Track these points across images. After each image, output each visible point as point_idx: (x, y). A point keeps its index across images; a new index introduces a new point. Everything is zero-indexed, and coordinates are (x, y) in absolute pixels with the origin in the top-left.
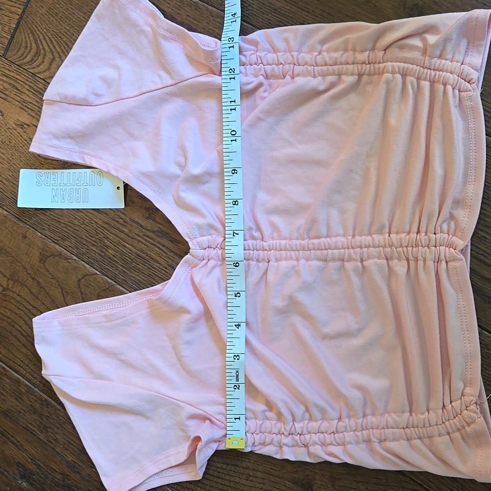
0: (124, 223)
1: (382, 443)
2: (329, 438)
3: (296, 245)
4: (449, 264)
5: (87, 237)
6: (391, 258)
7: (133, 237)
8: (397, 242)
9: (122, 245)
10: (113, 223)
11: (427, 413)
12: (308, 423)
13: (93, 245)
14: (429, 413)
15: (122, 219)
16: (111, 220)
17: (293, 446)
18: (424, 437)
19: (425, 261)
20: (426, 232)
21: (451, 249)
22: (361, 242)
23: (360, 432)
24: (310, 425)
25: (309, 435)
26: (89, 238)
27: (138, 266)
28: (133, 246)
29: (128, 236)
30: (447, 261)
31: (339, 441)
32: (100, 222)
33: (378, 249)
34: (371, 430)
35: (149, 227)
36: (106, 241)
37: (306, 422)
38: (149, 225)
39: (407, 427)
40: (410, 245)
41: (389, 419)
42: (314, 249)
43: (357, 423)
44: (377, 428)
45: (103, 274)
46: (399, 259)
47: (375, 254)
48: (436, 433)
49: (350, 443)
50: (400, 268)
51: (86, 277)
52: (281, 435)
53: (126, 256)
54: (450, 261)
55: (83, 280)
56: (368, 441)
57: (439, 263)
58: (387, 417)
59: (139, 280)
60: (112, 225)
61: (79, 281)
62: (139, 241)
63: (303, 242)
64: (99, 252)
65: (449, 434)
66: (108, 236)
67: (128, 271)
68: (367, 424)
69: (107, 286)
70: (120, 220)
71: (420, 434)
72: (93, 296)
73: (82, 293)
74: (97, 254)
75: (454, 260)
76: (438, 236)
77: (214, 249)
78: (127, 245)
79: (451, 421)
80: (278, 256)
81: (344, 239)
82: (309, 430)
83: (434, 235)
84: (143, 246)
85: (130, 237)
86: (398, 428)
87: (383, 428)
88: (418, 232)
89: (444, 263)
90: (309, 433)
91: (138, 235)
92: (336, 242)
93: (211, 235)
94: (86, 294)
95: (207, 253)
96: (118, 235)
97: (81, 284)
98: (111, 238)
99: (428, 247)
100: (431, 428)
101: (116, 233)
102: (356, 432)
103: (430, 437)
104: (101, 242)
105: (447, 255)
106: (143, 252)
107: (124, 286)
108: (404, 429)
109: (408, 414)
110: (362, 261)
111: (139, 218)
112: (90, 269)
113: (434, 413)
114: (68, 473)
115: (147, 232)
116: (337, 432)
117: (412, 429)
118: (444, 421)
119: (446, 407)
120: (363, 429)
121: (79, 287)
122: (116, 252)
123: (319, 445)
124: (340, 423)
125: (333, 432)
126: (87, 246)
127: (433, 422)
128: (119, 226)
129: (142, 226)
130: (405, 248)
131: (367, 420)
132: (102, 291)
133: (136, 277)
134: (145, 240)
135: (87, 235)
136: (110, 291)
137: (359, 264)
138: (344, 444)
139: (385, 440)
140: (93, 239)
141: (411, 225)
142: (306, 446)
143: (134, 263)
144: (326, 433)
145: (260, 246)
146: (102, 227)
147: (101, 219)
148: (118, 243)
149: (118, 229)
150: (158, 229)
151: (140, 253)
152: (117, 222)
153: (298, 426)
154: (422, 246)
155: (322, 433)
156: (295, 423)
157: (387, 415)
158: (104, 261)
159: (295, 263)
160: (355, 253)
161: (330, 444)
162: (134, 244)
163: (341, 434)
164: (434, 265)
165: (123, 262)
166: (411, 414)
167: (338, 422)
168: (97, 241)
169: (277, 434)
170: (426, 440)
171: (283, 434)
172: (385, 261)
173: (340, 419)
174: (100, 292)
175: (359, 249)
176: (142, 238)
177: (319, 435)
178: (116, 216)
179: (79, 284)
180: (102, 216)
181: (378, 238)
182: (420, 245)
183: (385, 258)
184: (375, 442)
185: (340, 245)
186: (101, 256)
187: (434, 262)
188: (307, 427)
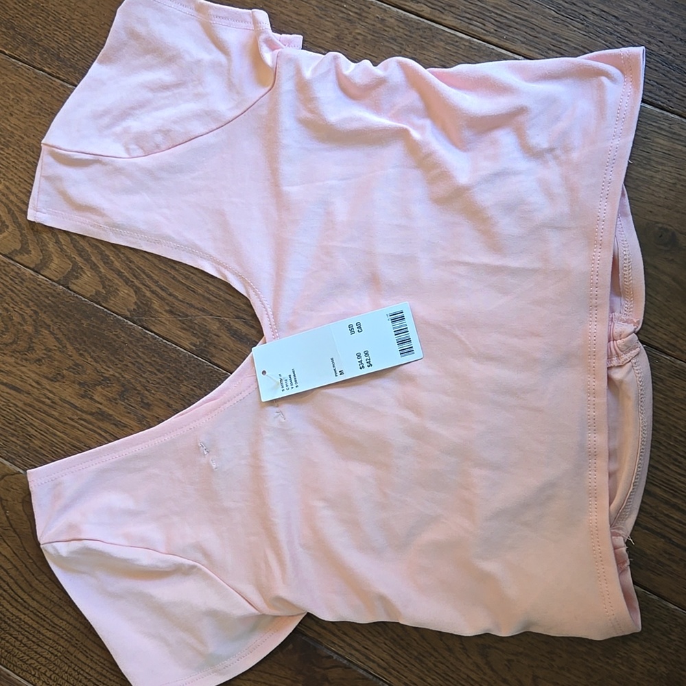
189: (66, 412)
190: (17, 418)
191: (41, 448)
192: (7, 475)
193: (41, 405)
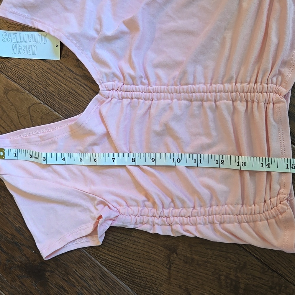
0: (61, 69)
1: (221, 225)
2: (186, 220)
3: (171, 89)
4: (275, 105)
5: (36, 78)
6: (236, 100)
7: (67, 79)
8: (240, 89)
9: (59, 84)
10: (53, 69)
11: (253, 205)
12: (173, 210)
13: (40, 84)
14: (254, 205)
15: (59, 66)
16: (52, 67)
17: (162, 225)
18: (251, 222)
19: (258, 103)
20: (261, 83)
21: (277, 95)
22: (215, 88)
23: (207, 217)
24: (174, 211)
25: (173, 218)
27: (69, 99)
28: (66, 85)
29: (64, 78)
30: (274, 103)
31: (193, 222)
32: (45, 68)
33: (227, 93)
34: (214, 215)
35: (78, 72)
36: (48, 81)
37: (172, 209)
39: (239, 215)
40: (249, 91)
41: (227, 208)
42: (183, 92)
43: (205, 211)
44: (219, 214)
45: (46, 104)
46: (241, 101)
47: (224, 96)
48: (259, 219)
49: (200, 224)
50: (241, 107)
51: (34, 105)
52: (154, 217)
53: (61, 92)
54: (276, 103)
55: (32, 107)
56: (212, 223)
57: (268, 104)
58: (226, 207)
59: (69, 109)
60: (53, 70)
61: (29, 107)
62: (71, 82)
63: (176, 87)
64: (43, 89)
65: (267, 220)
66: (50, 78)
67: (62, 102)
68: (212, 211)
69: (48, 112)
70: (59, 67)
71: (247, 219)
72: (38, 118)
73: (31, 116)
74: (42, 90)
75: (279, 102)
76: (269, 85)
77: (116, 91)
78: (63, 85)
79: (269, 211)
80: (159, 97)
81: (204, 86)
82: (173, 214)
83: (267, 85)
84: (73, 85)
86: (233, 215)
87: (223, 214)
88: (256, 83)
89: (271, 104)
90: (173, 216)
91: (70, 78)
92: (199, 88)
93: (114, 81)
94: (33, 117)
95: (111, 93)
96: (57, 77)
97: (30, 110)
98: (52, 79)
99: (262, 93)
100: (256, 215)
101: (55, 76)
102: (204, 217)
103: (255, 221)
104: (45, 82)
105: (274, 99)
106: (73, 89)
107: (59, 112)
108: (237, 215)
109: (241, 206)
110: (215, 101)
111: (71, 67)
112: (37, 100)
113: (258, 205)
115: (76, 76)
116: (192, 216)
117: (243, 216)
118: (265, 211)
119: (266, 202)
120: (209, 215)
121: (29, 112)
122: (54, 89)
123: (179, 224)
124: (194, 210)
125: (189, 216)
126: (36, 85)
127: (257, 211)
128: (57, 71)
129: (73, 72)
130: (245, 93)
131: (212, 209)
132: (44, 115)
133: (67, 106)
134: (75, 81)
135: (36, 77)
136: (49, 115)
137: (213, 103)
138: (196, 224)
139: (224, 222)
140: (40, 80)
141: (251, 78)
142: (170, 225)
143: (66, 97)
144: (184, 217)
145: (147, 89)
146: (47, 72)
147: (46, 66)
148: (56, 83)
149: (57, 73)
150: (84, 74)
151: (71, 90)
152: (57, 68)
153: (166, 211)
154: (258, 93)
155: (182, 217)
156: (164, 209)
157: (226, 206)
158: (46, 95)
159: (170, 101)
160: (211, 96)
161: (186, 224)
162: (67, 84)
163: (194, 218)
164: (265, 106)
165: (59, 96)
166: (242, 206)
167: (193, 209)
169: (152, 217)
170: (252, 224)
171: (156, 216)
172: (231, 102)
173: (194, 207)
174: (42, 116)
175: (214, 93)
176: (72, 80)
177: (179, 218)
178: (56, 64)
179: (29, 110)
180: (47, 64)
181: (228, 86)
182: (256, 91)
183: (231, 100)
184: (217, 223)
185: (201, 90)
186: (45, 91)
187: (265, 103)
188: (172, 212)
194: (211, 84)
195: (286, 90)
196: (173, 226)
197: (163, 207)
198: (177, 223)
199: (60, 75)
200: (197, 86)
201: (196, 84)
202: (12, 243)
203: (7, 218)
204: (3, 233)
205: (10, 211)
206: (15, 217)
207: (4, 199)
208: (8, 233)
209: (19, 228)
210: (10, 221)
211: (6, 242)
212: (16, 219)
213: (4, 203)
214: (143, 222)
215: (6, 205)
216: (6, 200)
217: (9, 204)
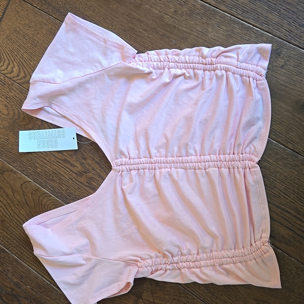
0: (46, 155)
1: (221, 266)
2: (192, 264)
3: (170, 160)
4: (251, 170)
5: (26, 161)
6: (221, 168)
7: (51, 162)
8: (224, 159)
9: (45, 166)
11: (243, 249)
12: (181, 257)
13: (29, 166)
14: (244, 249)
17: (173, 269)
18: (243, 262)
19: (238, 169)
20: (238, 154)
21: (251, 162)
22: (204, 159)
23: (209, 261)
24: (182, 258)
25: (181, 263)
26: (27, 162)
27: (53, 178)
28: (51, 167)
29: (48, 162)
30: (250, 168)
31: (198, 266)
33: (213, 163)
34: (215, 259)
35: (60, 157)
36: (36, 164)
37: (179, 256)
38: (59, 156)
39: (233, 257)
40: (230, 160)
41: (224, 253)
42: (179, 163)
43: (207, 256)
44: (218, 258)
45: (35, 182)
46: (225, 167)
47: (212, 165)
48: (249, 259)
49: (203, 266)
50: (225, 171)
51: (25, 183)
52: (166, 264)
53: (47, 173)
54: (251, 168)
55: (24, 185)
56: (213, 266)
57: (245, 169)
58: (223, 252)
59: (54, 186)
60: (40, 155)
61: (22, 185)
62: (54, 165)
63: (173, 159)
64: (32, 170)
65: (255, 259)
67: (48, 180)
68: (212, 256)
69: (37, 189)
71: (240, 260)
72: (29, 193)
73: (23, 192)
74: (31, 171)
75: (254, 167)
76: (244, 155)
77: (124, 165)
78: (48, 167)
79: (256, 252)
80: (160, 166)
81: (195, 157)
82: (181, 261)
83: (242, 155)
84: (56, 167)
85: (50, 162)
86: (228, 258)
87: (221, 258)
88: (234, 154)
89: (248, 169)
90: (181, 262)
91: (54, 162)
92: (191, 159)
93: (121, 158)
94: (25, 192)
95: (120, 167)
96: (43, 161)
97: (22, 187)
98: (39, 162)
99: (239, 161)
100: (246, 257)
102: (206, 261)
103: (246, 262)
104: (34, 164)
105: (250, 165)
106: (56, 171)
107: (46, 189)
108: (232, 258)
109: (234, 250)
110: (205, 169)
112: (27, 179)
113: (246, 249)
114: (14, 288)
115: (59, 160)
116: (197, 261)
117: (236, 258)
118: (252, 252)
119: (253, 245)
120: (211, 259)
121: (22, 188)
122: (42, 170)
123: (187, 268)
124: (198, 256)
125: (194, 261)
126: (26, 166)
127: (246, 254)
128: (44, 156)
129: (56, 157)
130: (227, 162)
131: (212, 254)
132: (34, 191)
133: (52, 184)
134: (58, 164)
135: (27, 160)
136: (38, 191)
137: (203, 171)
138: (200, 268)
139: (222, 264)
140: (30, 163)
141: (230, 150)
142: (179, 269)
143: (51, 177)
144: (191, 262)
145: (149, 161)
146: (34, 156)
148: (42, 165)
149: (43, 158)
150: (64, 159)
153: (175, 259)
154: (236, 161)
155: (188, 262)
156: (173, 257)
157: (223, 251)
158: (35, 175)
159: (169, 170)
160: (201, 165)
161: (192, 268)
162: (52, 166)
163: (199, 262)
164: (243, 170)
165: (45, 175)
166: (235, 250)
167: (197, 255)
168: (32, 164)
169: (164, 264)
170: (244, 263)
171: (167, 263)
172: (217, 169)
173: (198, 254)
174: (33, 191)
175: (203, 163)
176: (56, 163)
177: (186, 263)
179: (21, 187)
181: (213, 157)
182: (235, 160)
183: (217, 167)
184: (217, 266)
185: (193, 161)
186: (34, 172)
187: (243, 169)
188: (180, 259)
189: (52, 158)
190: (32, 159)
191: (40, 172)
192: (26, 182)
193: (42, 155)
194: (200, 156)
195: (257, 159)
196: (182, 270)
197: (173, 256)
198: (184, 267)
199: (45, 159)
200: (190, 157)
201: (189, 156)
202: (11, 295)
203: (6, 275)
204: (3, 287)
205: (9, 269)
206: (13, 273)
207: (3, 259)
208: (8, 287)
209: (16, 282)
210: (9, 277)
211: (6, 294)
212: (14, 275)
213: (3, 262)
214: (158, 269)
215: (5, 264)
216: (5, 260)
217: (8, 263)
